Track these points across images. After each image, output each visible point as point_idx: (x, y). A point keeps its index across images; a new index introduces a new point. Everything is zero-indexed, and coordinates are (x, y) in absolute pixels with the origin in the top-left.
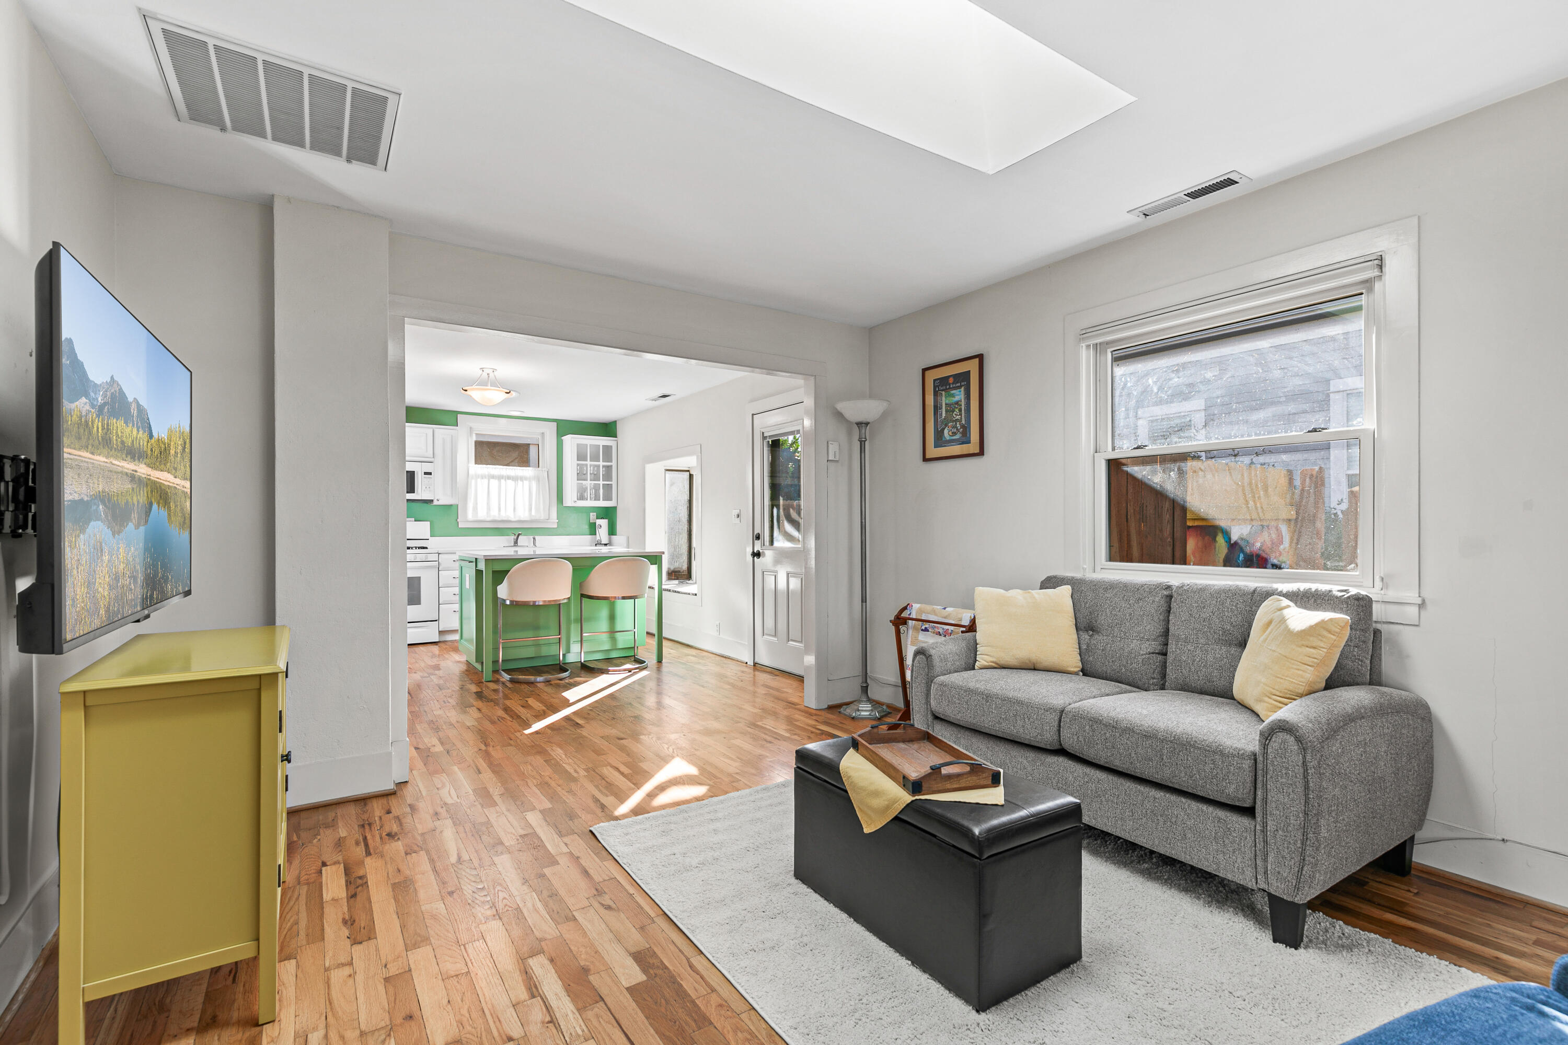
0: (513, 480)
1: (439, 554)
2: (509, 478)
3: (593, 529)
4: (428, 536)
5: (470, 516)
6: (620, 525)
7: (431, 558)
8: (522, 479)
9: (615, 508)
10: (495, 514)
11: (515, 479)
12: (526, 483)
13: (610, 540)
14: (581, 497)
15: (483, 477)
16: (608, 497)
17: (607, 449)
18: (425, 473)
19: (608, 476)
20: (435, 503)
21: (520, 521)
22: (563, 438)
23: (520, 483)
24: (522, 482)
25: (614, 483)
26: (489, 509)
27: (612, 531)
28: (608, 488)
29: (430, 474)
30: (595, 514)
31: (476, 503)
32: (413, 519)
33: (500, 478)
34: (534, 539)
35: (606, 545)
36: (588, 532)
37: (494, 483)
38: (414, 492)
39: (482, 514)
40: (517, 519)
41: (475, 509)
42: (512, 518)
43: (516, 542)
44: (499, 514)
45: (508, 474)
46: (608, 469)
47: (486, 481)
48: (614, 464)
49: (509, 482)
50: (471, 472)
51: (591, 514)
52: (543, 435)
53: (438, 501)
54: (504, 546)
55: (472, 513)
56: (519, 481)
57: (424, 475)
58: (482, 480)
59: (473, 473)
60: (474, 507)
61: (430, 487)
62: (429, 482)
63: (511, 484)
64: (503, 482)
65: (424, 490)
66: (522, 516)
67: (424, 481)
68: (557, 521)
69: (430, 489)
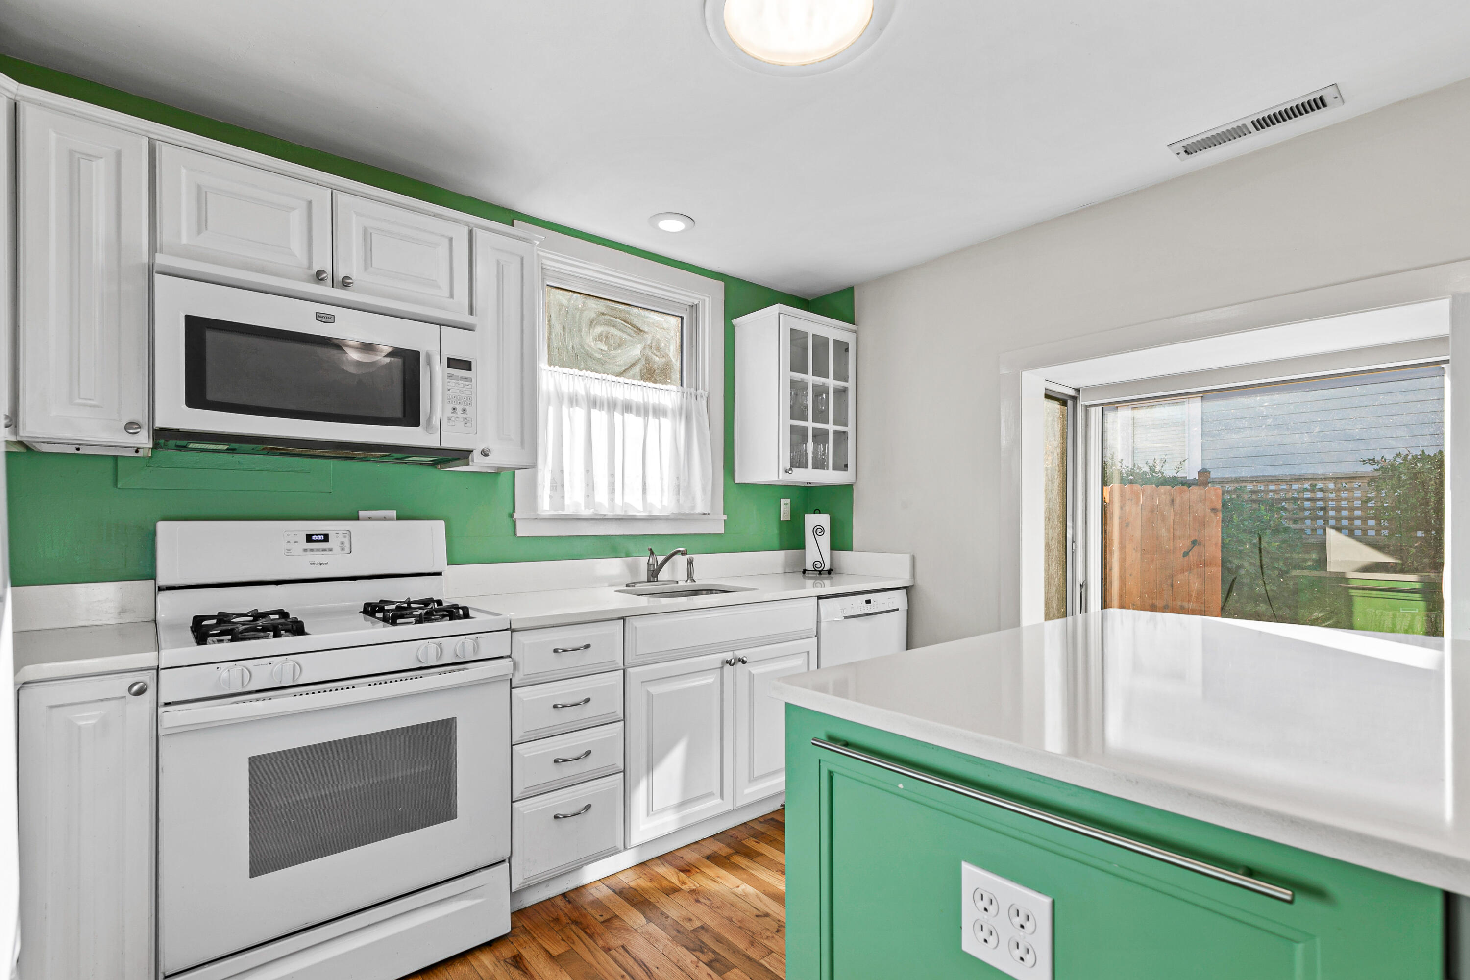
0: (638, 413)
1: (513, 631)
2: (627, 407)
3: (788, 538)
4: (439, 562)
5: (545, 506)
6: (859, 529)
7: (491, 646)
8: (659, 412)
9: (848, 488)
10: (603, 503)
11: (643, 410)
12: (667, 423)
13: (834, 558)
14: (797, 462)
15: (573, 401)
16: (841, 463)
17: (842, 348)
18: (453, 363)
19: (841, 414)
20: (477, 464)
21: (651, 519)
22: (735, 322)
23: (652, 422)
24: (657, 421)
25: (851, 429)
26: (590, 486)
27: (841, 540)
28: (841, 441)
29: (466, 365)
30: (788, 501)
31: (560, 470)
32: (394, 513)
33: (611, 405)
34: (690, 562)
36: (776, 542)
37: (599, 417)
38: (417, 424)
39: (574, 499)
40: (648, 513)
41: (558, 486)
42: (637, 508)
43: (653, 574)
44: (611, 500)
45: (627, 397)
46: (839, 395)
47: (579, 413)
48: (851, 384)
49: (630, 418)
50: (547, 385)
51: (783, 501)
52: (694, 307)
53: (486, 455)
54: (627, 585)
55: (551, 497)
56: (650, 417)
57: (449, 367)
58: (571, 409)
59: (552, 388)
60: (553, 479)
61: (464, 410)
62: (462, 391)
63: (634, 421)
64: (618, 416)
65: (449, 418)
66: (659, 506)
67: (449, 390)
68: (725, 517)
69: (465, 416)
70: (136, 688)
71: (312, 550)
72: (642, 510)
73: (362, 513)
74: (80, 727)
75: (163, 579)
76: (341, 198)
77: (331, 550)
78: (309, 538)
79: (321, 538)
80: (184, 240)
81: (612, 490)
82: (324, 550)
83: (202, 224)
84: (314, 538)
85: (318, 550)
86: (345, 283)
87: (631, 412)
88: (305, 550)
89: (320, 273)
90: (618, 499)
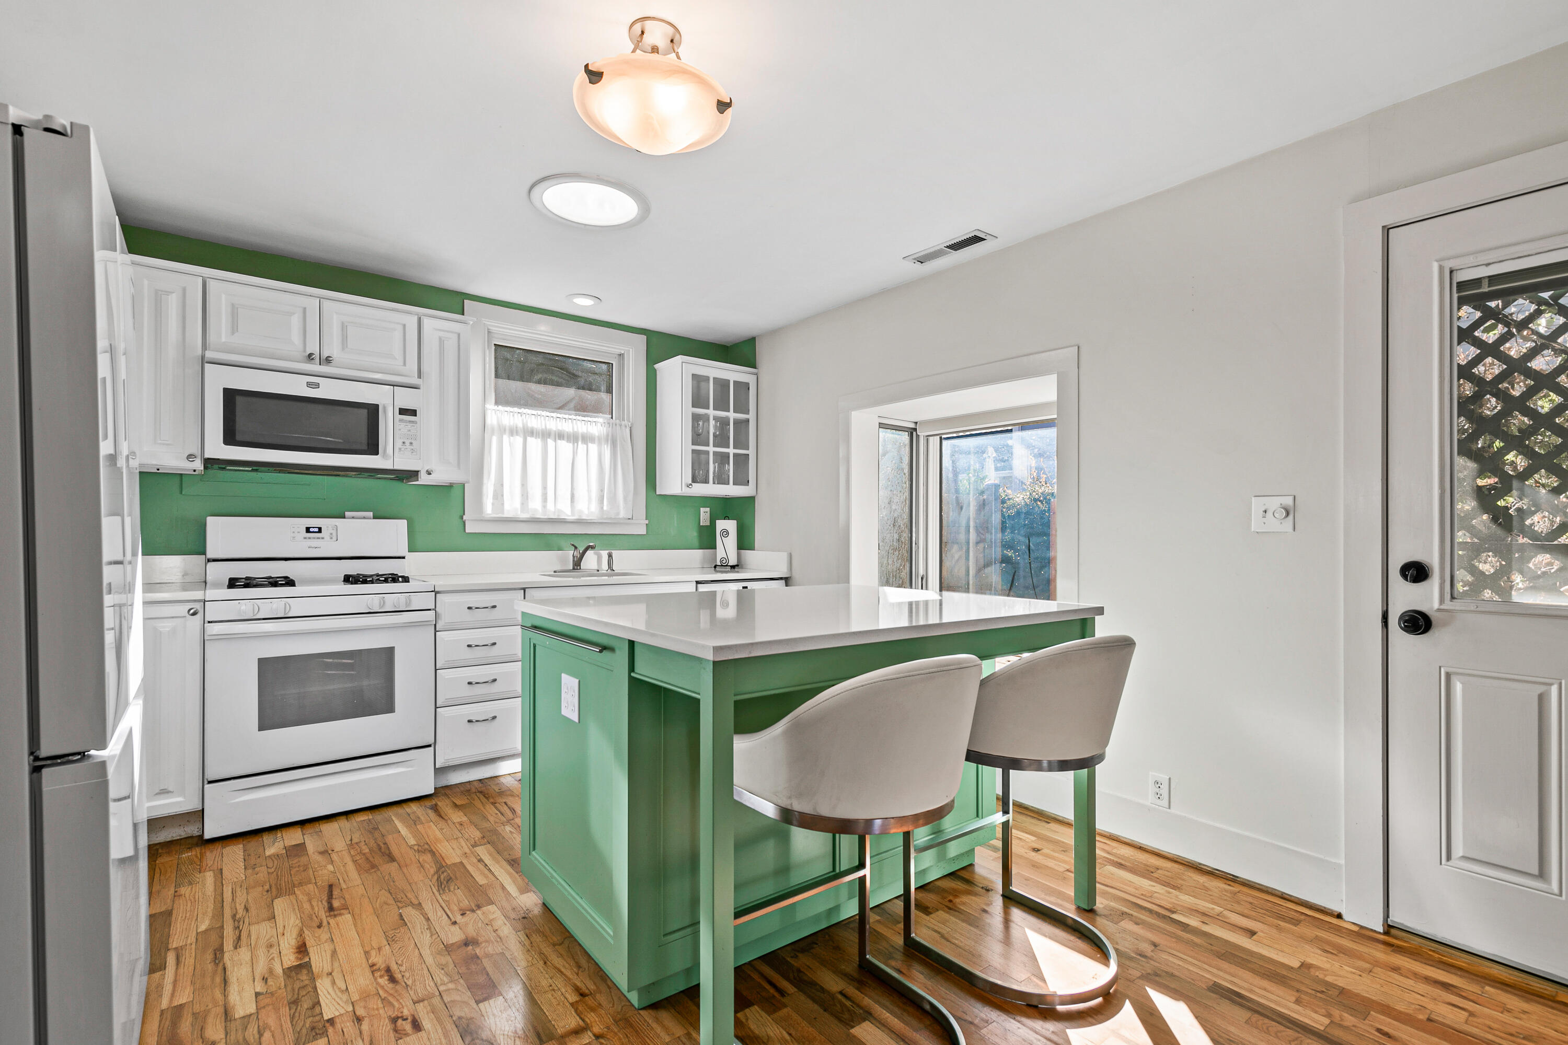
0: (569, 440)
1: (436, 593)
2: (560, 436)
3: (707, 539)
4: (403, 550)
5: (489, 509)
6: (761, 531)
7: (419, 601)
8: (587, 439)
9: (752, 499)
10: (536, 508)
11: (573, 438)
12: (593, 448)
13: (739, 557)
14: (697, 478)
15: (513, 432)
16: (741, 480)
17: (742, 387)
18: (403, 411)
19: (742, 439)
20: (424, 479)
21: (579, 522)
22: (656, 366)
23: (581, 447)
24: (585, 446)
25: (751, 452)
26: (525, 496)
27: (745, 542)
28: (741, 461)
29: (413, 413)
30: (708, 509)
31: (500, 484)
32: (371, 514)
33: (545, 435)
34: (610, 556)
35: (733, 567)
36: (696, 542)
37: (534, 444)
38: (377, 453)
39: (512, 507)
40: (576, 517)
41: (499, 495)
42: (567, 512)
43: (577, 564)
44: (544, 507)
45: (560, 428)
46: (741, 425)
47: (519, 440)
48: (751, 416)
49: (562, 444)
50: (492, 419)
51: (702, 509)
52: (621, 356)
53: (430, 474)
54: (555, 572)
55: (493, 504)
56: (580, 443)
57: (400, 414)
58: (512, 438)
59: (495, 422)
60: (495, 491)
61: (411, 443)
62: (410, 431)
63: (565, 447)
64: (550, 442)
65: (400, 449)
66: (586, 512)
67: (400, 430)
68: (647, 522)
69: (412, 447)
70: (192, 611)
71: (310, 538)
72: (570, 514)
73: (347, 514)
74: (161, 632)
75: (211, 554)
76: (322, 301)
77: (323, 538)
78: (308, 530)
79: (316, 530)
80: (221, 340)
81: (545, 500)
82: (319, 538)
83: (233, 329)
84: (311, 530)
85: (314, 538)
86: (328, 360)
87: (563, 439)
88: (305, 538)
89: (310, 355)
90: (550, 506)
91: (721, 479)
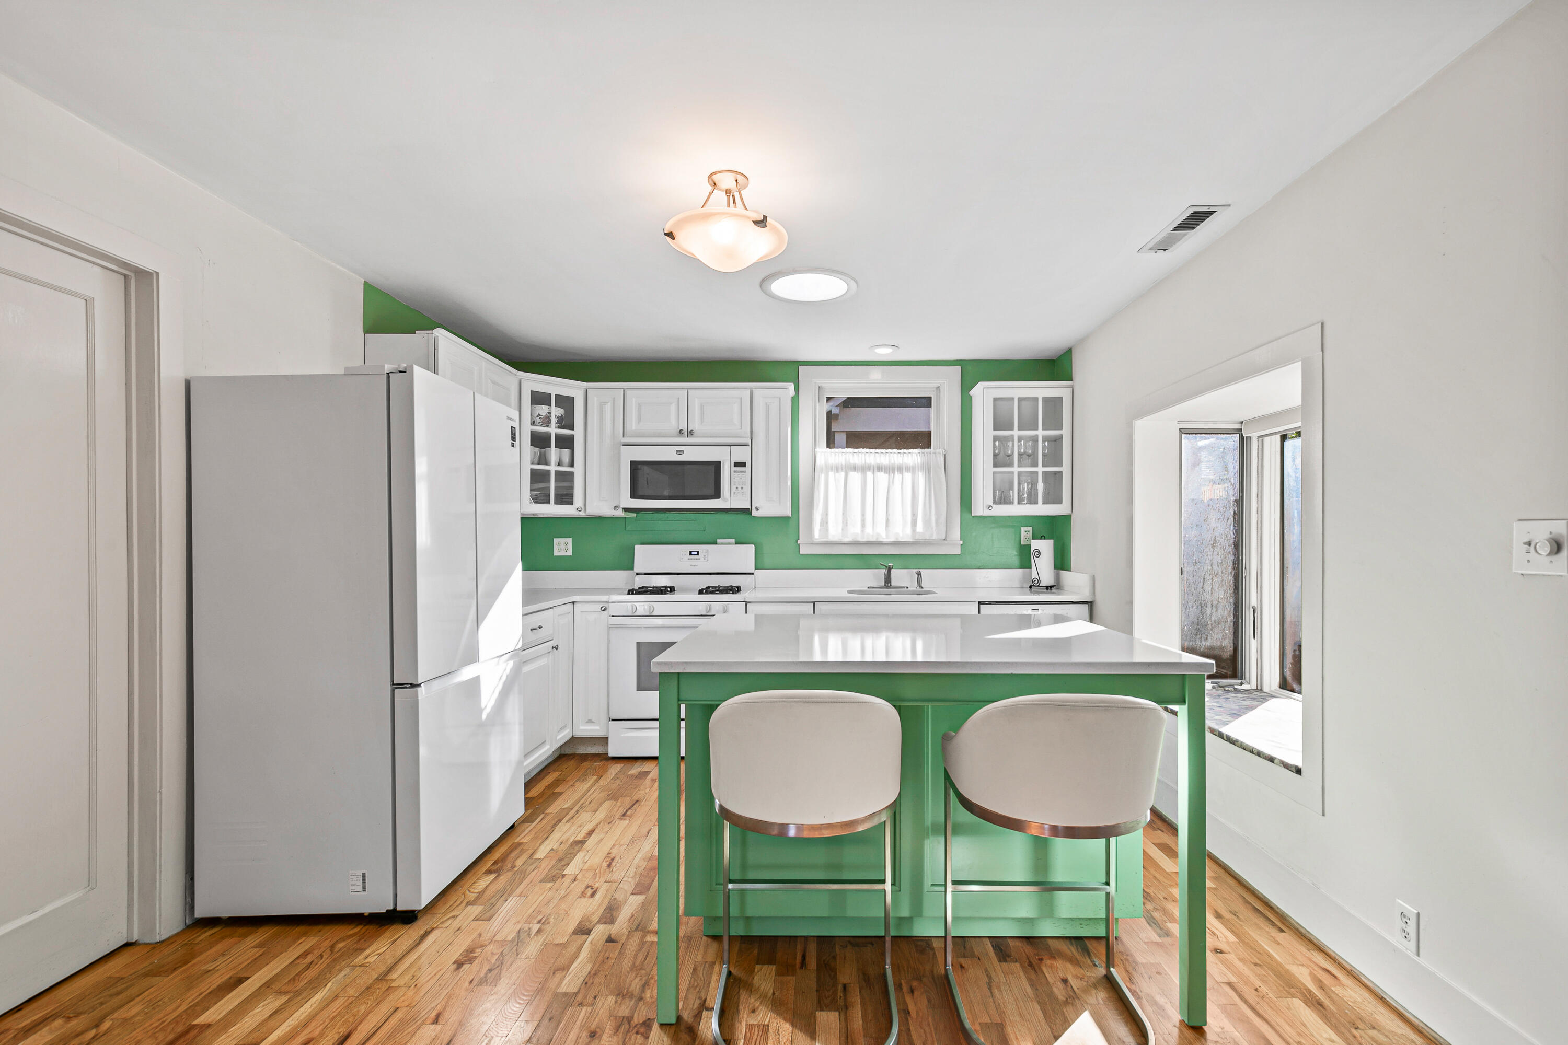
0: (885, 472)
1: (747, 603)
2: (880, 468)
3: (1025, 558)
4: (749, 568)
5: (817, 535)
6: (1076, 552)
8: (900, 469)
9: (1067, 518)
10: (855, 532)
11: (889, 469)
12: (908, 476)
13: (1058, 578)
14: (1002, 498)
15: (837, 469)
16: (1053, 497)
17: (1053, 405)
18: (737, 464)
19: (1054, 457)
20: (756, 513)
21: (893, 544)
22: (970, 390)
23: (898, 476)
24: (901, 475)
25: (1065, 469)
26: (845, 523)
27: (1062, 562)
28: (1054, 480)
29: (744, 464)
30: (1030, 529)
31: (826, 513)
32: (733, 541)
33: (864, 469)
34: (919, 574)
35: (1049, 588)
36: (1016, 564)
37: (855, 477)
38: (719, 497)
39: (835, 533)
40: (892, 539)
41: (825, 523)
43: (889, 581)
44: (863, 531)
45: (878, 462)
46: (1056, 442)
47: (842, 475)
48: (1065, 432)
49: (880, 475)
50: (820, 461)
51: (1023, 529)
52: (938, 388)
53: (758, 510)
54: (868, 588)
55: (820, 530)
56: (896, 473)
57: (734, 466)
58: (837, 474)
59: (823, 462)
60: (822, 519)
61: (742, 488)
62: (741, 478)
63: (882, 477)
64: (869, 474)
65: (734, 493)
66: (901, 535)
67: (734, 478)
68: (961, 542)
69: (742, 491)
70: (603, 608)
71: (691, 559)
72: (885, 537)
73: (719, 541)
75: (636, 570)
76: (691, 392)
77: (699, 559)
78: (691, 553)
79: (696, 553)
80: (634, 428)
81: (863, 525)
82: (697, 559)
83: (639, 420)
84: (693, 553)
85: (694, 559)
86: (691, 433)
87: (882, 471)
88: (689, 559)
89: (681, 431)
90: (869, 529)
91: (1033, 500)
